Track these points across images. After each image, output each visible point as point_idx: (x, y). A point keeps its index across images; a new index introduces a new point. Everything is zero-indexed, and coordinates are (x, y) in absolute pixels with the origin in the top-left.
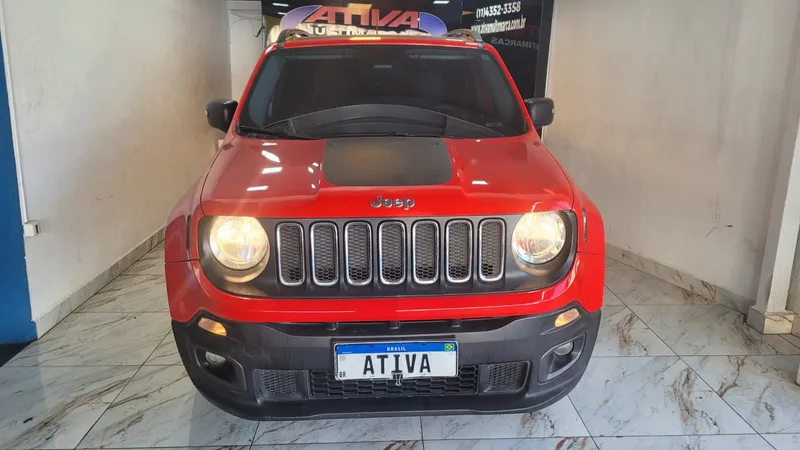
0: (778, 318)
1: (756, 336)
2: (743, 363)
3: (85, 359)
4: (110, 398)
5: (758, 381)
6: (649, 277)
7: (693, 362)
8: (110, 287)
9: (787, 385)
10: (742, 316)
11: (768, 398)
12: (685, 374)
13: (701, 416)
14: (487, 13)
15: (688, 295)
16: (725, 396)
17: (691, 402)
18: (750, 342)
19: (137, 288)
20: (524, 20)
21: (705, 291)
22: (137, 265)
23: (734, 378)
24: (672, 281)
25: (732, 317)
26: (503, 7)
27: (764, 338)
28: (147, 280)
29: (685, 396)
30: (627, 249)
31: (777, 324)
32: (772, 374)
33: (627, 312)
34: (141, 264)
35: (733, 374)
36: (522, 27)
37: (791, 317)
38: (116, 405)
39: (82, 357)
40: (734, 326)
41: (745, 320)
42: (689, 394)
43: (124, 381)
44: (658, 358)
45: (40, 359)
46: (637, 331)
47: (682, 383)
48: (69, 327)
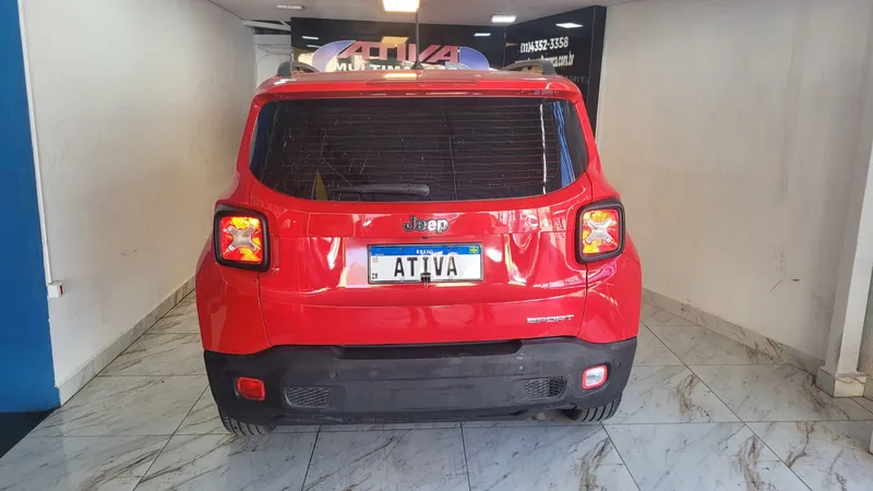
0: (849, 380)
1: (826, 399)
2: (812, 430)
3: (112, 428)
4: (141, 470)
5: (828, 449)
6: (709, 333)
7: (759, 429)
8: (135, 347)
9: (860, 454)
10: (811, 377)
11: (839, 468)
12: (751, 442)
13: (769, 489)
14: (532, 48)
15: (753, 353)
16: (794, 466)
17: (758, 474)
18: (819, 406)
19: (164, 348)
20: (572, 57)
21: (771, 350)
22: (162, 323)
23: (802, 446)
24: (734, 337)
25: (800, 377)
26: (549, 42)
27: (834, 400)
28: (174, 339)
29: (751, 467)
30: (686, 302)
31: (849, 387)
32: (845, 442)
33: (687, 373)
34: (167, 321)
35: (801, 442)
36: (571, 63)
37: (863, 379)
38: (149, 478)
39: (109, 426)
40: (801, 388)
41: (814, 382)
42: (755, 464)
43: (154, 453)
44: (721, 424)
45: (64, 428)
46: (698, 395)
47: (748, 452)
48: (94, 392)
